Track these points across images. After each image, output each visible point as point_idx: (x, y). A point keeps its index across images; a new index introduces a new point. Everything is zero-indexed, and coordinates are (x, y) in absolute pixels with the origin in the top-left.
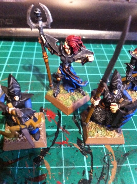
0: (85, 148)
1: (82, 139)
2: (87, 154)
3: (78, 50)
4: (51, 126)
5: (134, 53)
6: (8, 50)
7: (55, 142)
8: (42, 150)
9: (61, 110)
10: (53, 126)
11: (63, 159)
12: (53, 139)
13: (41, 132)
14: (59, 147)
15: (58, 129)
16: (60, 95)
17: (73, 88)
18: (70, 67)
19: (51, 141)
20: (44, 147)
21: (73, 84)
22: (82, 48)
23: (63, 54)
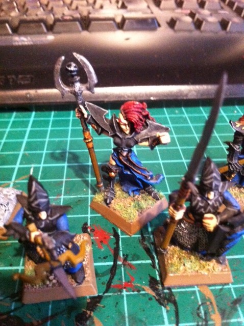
0: (164, 293)
1: (158, 278)
2: (167, 304)
3: (143, 126)
4: (102, 257)
5: (238, 125)
6: (24, 127)
7: (110, 285)
8: (89, 301)
9: (119, 227)
10: (107, 257)
11: (126, 315)
12: (108, 279)
13: (86, 269)
14: (119, 293)
15: (115, 261)
16: (116, 200)
17: (138, 188)
18: (130, 154)
19: (103, 283)
20: (92, 295)
21: (138, 181)
22: (149, 122)
23: (118, 134)
